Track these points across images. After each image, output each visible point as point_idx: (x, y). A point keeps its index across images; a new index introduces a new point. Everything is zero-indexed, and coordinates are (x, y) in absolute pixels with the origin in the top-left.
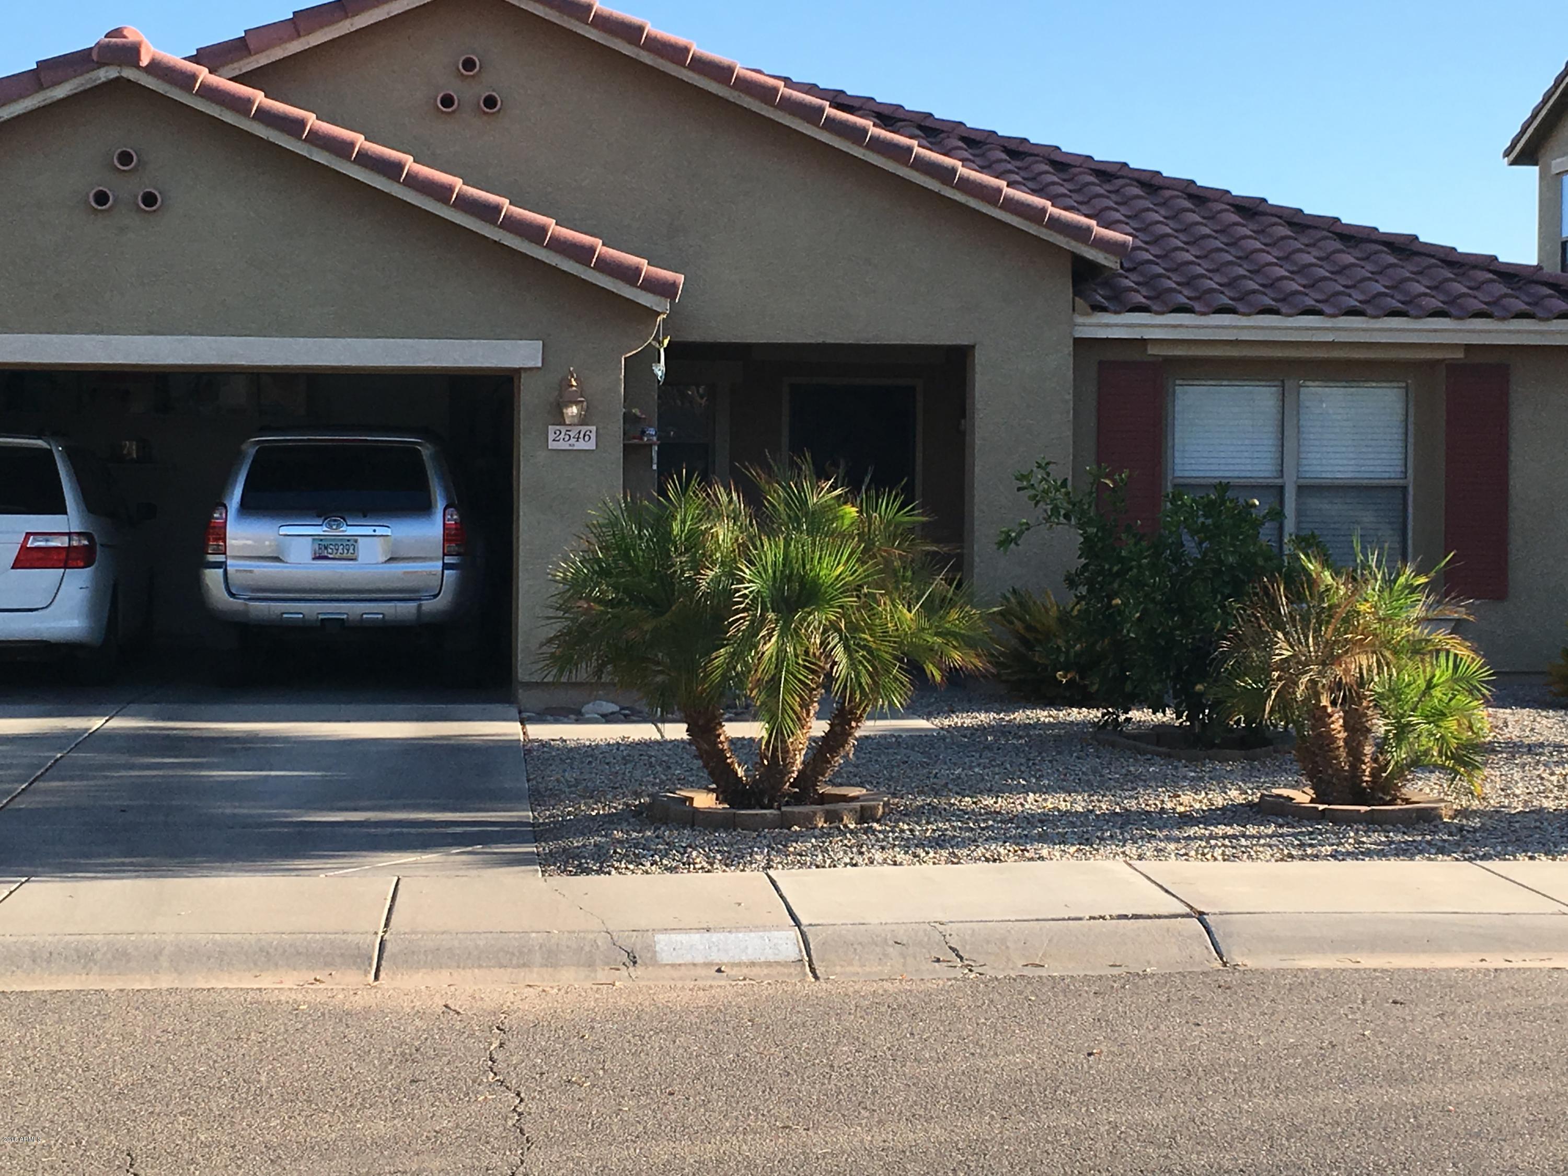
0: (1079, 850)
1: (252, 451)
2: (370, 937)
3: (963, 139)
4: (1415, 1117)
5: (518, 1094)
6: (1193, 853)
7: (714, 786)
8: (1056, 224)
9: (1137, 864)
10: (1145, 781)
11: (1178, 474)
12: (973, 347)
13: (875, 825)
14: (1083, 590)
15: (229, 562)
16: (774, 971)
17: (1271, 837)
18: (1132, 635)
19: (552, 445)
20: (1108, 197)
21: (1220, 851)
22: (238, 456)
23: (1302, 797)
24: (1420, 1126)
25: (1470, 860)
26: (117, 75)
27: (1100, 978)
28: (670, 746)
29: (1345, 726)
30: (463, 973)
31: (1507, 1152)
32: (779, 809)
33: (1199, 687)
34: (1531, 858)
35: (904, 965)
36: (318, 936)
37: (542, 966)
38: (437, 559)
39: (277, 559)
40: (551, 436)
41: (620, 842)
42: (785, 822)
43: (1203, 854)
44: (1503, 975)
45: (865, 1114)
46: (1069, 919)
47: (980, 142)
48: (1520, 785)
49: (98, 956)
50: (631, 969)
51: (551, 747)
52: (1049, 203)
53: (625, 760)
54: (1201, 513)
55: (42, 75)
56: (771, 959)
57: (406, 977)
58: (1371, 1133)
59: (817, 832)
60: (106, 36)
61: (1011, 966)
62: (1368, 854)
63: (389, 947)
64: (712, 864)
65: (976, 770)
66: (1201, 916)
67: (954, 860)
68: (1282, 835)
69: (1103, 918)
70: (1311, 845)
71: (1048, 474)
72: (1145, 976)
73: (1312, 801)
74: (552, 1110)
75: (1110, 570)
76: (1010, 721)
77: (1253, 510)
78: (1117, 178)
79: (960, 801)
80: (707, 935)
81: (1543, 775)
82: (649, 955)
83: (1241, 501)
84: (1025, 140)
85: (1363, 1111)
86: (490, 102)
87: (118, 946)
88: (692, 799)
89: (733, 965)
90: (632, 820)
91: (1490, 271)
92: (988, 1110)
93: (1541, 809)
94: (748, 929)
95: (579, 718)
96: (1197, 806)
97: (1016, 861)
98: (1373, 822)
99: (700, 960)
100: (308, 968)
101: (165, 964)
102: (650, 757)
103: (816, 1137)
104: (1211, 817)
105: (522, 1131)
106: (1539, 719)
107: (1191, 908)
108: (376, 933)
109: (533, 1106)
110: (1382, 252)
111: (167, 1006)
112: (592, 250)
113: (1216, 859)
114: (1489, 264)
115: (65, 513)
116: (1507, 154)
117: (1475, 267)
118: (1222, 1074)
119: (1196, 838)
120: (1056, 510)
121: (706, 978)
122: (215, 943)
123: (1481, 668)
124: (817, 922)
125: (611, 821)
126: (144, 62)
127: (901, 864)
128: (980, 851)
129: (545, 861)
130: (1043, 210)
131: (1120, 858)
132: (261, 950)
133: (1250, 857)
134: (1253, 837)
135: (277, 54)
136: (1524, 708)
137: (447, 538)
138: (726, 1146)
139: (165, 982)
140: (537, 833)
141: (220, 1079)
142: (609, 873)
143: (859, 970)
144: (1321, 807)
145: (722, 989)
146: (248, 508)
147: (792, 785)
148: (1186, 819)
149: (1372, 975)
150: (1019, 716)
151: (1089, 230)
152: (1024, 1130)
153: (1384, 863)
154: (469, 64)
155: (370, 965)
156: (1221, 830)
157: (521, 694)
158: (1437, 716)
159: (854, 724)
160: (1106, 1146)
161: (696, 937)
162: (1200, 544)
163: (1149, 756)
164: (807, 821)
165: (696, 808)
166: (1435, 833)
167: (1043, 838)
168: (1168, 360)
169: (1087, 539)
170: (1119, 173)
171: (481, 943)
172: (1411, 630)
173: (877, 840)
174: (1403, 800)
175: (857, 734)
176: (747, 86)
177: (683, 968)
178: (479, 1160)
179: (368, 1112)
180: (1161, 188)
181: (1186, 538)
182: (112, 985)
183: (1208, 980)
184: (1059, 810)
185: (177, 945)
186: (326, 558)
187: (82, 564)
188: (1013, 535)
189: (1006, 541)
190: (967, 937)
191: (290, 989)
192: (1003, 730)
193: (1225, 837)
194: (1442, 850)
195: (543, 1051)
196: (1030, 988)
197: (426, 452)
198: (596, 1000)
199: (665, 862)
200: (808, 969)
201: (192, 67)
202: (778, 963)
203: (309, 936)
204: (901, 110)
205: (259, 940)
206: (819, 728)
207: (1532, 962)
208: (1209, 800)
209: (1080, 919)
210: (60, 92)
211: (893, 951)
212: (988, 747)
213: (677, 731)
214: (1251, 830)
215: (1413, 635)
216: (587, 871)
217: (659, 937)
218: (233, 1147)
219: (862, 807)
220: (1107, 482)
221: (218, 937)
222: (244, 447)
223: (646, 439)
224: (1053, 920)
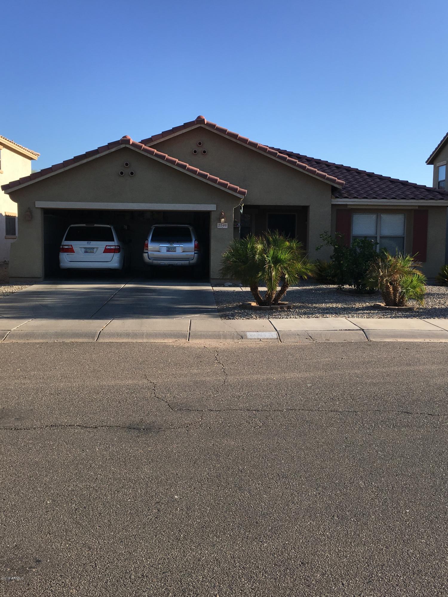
0: (335, 316)
1: (154, 228)
2: (186, 332)
3: (307, 160)
4: (414, 373)
5: (223, 365)
6: (360, 317)
7: (256, 301)
8: (328, 179)
9: (348, 319)
10: (348, 301)
11: (353, 234)
12: (309, 206)
13: (291, 310)
14: (334, 259)
15: (149, 252)
16: (272, 340)
17: (376, 313)
18: (345, 269)
19: (218, 227)
20: (339, 173)
21: (366, 316)
22: (151, 229)
23: (383, 305)
24: (415, 375)
25: (421, 319)
26: (124, 146)
27: (342, 343)
28: (244, 292)
29: (393, 289)
30: (207, 340)
31: (434, 381)
32: (270, 306)
33: (360, 281)
34: (434, 318)
35: (300, 340)
36: (176, 332)
37: (223, 338)
38: (193, 252)
39: (159, 251)
40: (218, 225)
41: (237, 313)
42: (271, 309)
43: (362, 317)
44: (429, 343)
45: (296, 370)
46: (335, 330)
47: (310, 160)
48: (430, 302)
49: (131, 335)
50: (242, 339)
51: (219, 292)
52: (327, 174)
53: (235, 295)
54: (361, 243)
55: (109, 147)
56: (271, 338)
57: (195, 340)
58: (404, 376)
59: (278, 311)
60: (123, 138)
61: (322, 340)
62: (398, 317)
63: (191, 334)
64: (257, 318)
65: (311, 298)
66: (363, 330)
67: (308, 317)
68: (379, 313)
69: (342, 330)
70: (385, 315)
71: (327, 234)
72: (352, 343)
73: (385, 306)
74: (230, 368)
75: (340, 255)
76: (317, 288)
77: (372, 242)
78: (341, 168)
79: (308, 305)
80: (257, 333)
81: (435, 301)
82: (245, 337)
83: (370, 241)
84: (320, 160)
85: (402, 371)
86: (204, 152)
87: (134, 333)
88: (251, 304)
89: (263, 339)
90: (239, 308)
91: (424, 189)
92: (322, 370)
93: (435, 308)
94: (266, 331)
95: (224, 286)
96: (360, 306)
97: (322, 318)
98: (399, 310)
99: (256, 338)
100: (175, 338)
101: (144, 337)
102: (241, 295)
103: (287, 375)
104: (363, 309)
105: (225, 372)
106: (433, 288)
107: (361, 328)
108: (188, 331)
109: (226, 367)
110: (400, 185)
111: (146, 345)
112: (227, 184)
113: (365, 318)
114: (424, 187)
115: (114, 241)
116: (426, 162)
117: (421, 188)
118: (371, 363)
119: (360, 313)
120: (328, 242)
121: (258, 342)
122: (154, 332)
123: (424, 277)
124: (281, 330)
125: (234, 308)
126: (131, 143)
127: (297, 318)
128: (314, 315)
129: (221, 317)
130: (325, 176)
131: (344, 317)
132: (164, 334)
133: (372, 317)
134: (373, 313)
135: (158, 141)
136: (430, 286)
137: (195, 247)
138: (268, 376)
139: (145, 341)
140: (218, 311)
141: (161, 361)
142: (235, 319)
143: (290, 340)
144: (387, 307)
145: (262, 344)
146: (153, 240)
147: (273, 301)
148: (358, 309)
149: (401, 343)
150: (319, 287)
151: (335, 180)
152: (330, 374)
153: (401, 319)
154: (200, 144)
155: (187, 338)
156: (365, 312)
157: (212, 281)
158: (414, 287)
159: (286, 288)
160: (348, 378)
161: (255, 333)
162: (360, 250)
163: (348, 296)
164: (276, 309)
165: (252, 306)
166: (412, 313)
167: (327, 313)
168: (352, 209)
169: (335, 248)
170: (341, 167)
171: (210, 333)
172: (408, 269)
173: (292, 313)
174: (405, 306)
175: (287, 290)
176: (261, 148)
177: (253, 340)
178: (217, 378)
179: (192, 368)
180: (350, 170)
181: (357, 248)
182: (135, 341)
183: (365, 344)
184: (330, 307)
185: (147, 333)
186: (169, 251)
187: (118, 252)
188: (319, 247)
189: (317, 249)
190: (313, 334)
191: (171, 343)
192: (316, 290)
193: (366, 313)
194: (414, 316)
195: (226, 356)
196: (327, 345)
197: (191, 228)
198: (236, 346)
199: (247, 317)
200: (279, 340)
201: (141, 144)
202: (273, 339)
203: (174, 332)
204: (292, 153)
205: (164, 332)
206: (279, 289)
207: (436, 341)
208: (362, 305)
209: (337, 330)
210: (113, 150)
211: (297, 337)
212: (313, 293)
213: (248, 289)
214: (372, 312)
215: (408, 270)
216: (230, 319)
217: (247, 333)
218: (166, 374)
219: (288, 306)
220: (340, 236)
221: (155, 331)
222: (152, 227)
223: (238, 226)
224: (331, 330)
